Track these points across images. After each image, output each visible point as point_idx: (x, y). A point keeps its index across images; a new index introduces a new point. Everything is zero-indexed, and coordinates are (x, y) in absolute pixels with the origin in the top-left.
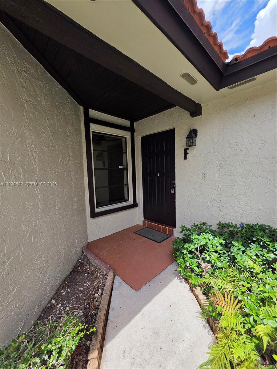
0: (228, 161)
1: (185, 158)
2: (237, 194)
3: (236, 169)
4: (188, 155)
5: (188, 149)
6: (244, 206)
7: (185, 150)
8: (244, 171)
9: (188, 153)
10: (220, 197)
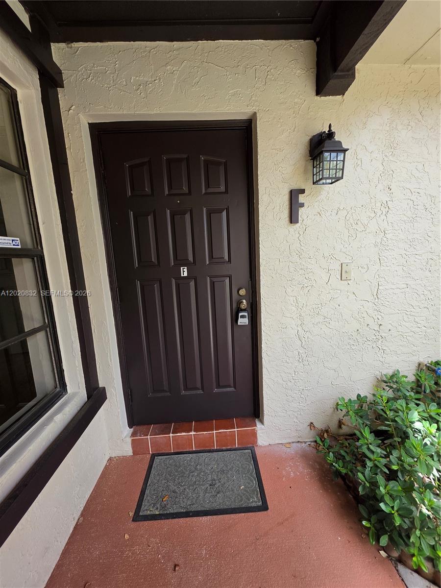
0: (400, 231)
1: (293, 218)
2: (414, 305)
3: (414, 250)
4: (301, 211)
5: (302, 191)
6: (424, 328)
7: (294, 195)
8: (429, 253)
9: (302, 205)
10: (380, 317)
